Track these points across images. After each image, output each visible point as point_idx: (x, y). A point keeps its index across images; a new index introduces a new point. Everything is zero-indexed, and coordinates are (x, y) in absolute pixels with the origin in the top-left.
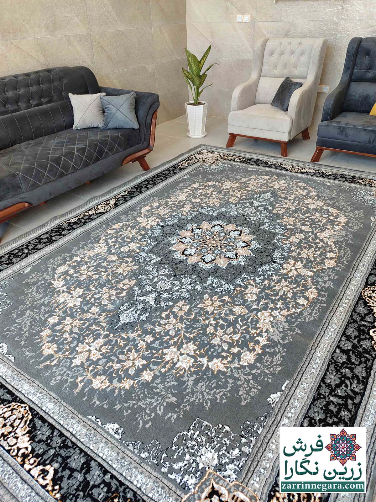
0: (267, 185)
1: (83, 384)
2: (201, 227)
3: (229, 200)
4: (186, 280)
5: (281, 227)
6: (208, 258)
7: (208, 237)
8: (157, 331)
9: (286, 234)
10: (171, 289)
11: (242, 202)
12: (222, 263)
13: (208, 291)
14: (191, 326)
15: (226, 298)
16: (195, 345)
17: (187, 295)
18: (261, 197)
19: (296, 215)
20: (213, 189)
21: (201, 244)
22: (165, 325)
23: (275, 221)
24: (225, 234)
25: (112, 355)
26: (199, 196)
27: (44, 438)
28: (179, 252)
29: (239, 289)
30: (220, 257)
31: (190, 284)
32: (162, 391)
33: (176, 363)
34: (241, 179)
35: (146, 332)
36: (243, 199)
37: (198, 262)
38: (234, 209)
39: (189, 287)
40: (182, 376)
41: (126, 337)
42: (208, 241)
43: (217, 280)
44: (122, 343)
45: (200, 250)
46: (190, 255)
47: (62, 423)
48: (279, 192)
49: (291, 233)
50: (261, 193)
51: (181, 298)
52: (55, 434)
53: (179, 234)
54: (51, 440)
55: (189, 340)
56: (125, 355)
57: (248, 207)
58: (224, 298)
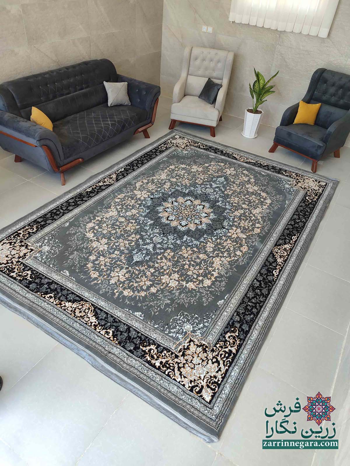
0: (222, 171)
1: (118, 293)
2: (178, 201)
3: (196, 181)
4: (171, 237)
5: (229, 204)
6: (184, 223)
7: (183, 208)
8: (156, 266)
9: (232, 210)
10: (162, 242)
11: (205, 183)
12: (192, 227)
13: (184, 244)
14: (175, 264)
15: (195, 249)
16: (178, 275)
17: (172, 247)
18: (218, 181)
19: (240, 196)
20: (185, 171)
21: (178, 213)
22: (160, 263)
23: (226, 199)
24: (194, 207)
25: (132, 279)
26: (176, 176)
27: (103, 318)
28: (165, 218)
29: (202, 244)
30: (191, 223)
31: (173, 240)
32: (162, 298)
33: (168, 284)
34: (204, 164)
35: (149, 267)
36: (205, 182)
37: (177, 226)
38: (199, 188)
39: (173, 241)
40: (173, 290)
41: (139, 269)
42: (183, 211)
43: (190, 238)
44: (137, 272)
45: (178, 218)
46: (172, 220)
47: (111, 311)
48: (230, 178)
49: (235, 209)
50: (218, 177)
51: (168, 248)
52: (109, 316)
53: (164, 205)
54: (107, 319)
55: (175, 272)
56: (140, 279)
57: (208, 188)
58: (194, 249)
